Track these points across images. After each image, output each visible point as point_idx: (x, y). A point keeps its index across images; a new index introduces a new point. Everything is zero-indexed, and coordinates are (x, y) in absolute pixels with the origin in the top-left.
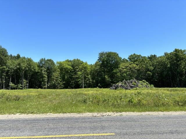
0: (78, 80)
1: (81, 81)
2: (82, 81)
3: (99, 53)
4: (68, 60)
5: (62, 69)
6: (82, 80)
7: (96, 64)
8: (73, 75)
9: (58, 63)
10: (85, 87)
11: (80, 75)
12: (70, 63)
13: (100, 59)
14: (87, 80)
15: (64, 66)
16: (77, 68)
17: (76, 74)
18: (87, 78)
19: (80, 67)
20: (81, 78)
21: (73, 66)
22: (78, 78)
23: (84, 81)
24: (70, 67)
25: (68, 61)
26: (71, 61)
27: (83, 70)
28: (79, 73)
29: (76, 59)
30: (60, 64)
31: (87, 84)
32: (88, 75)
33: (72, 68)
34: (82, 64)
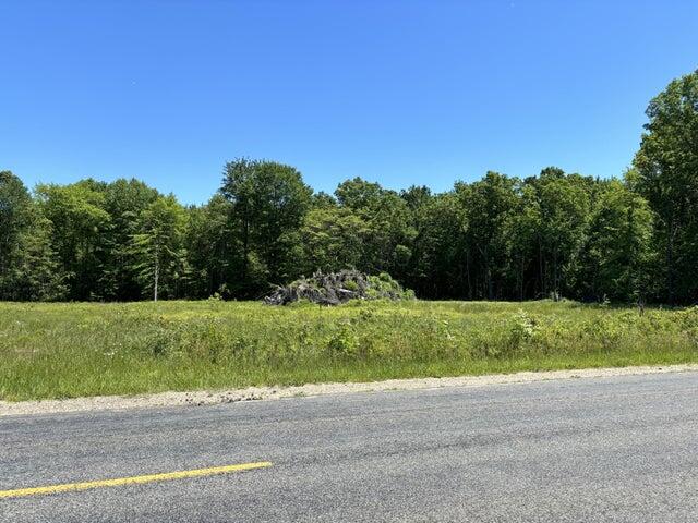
0: (135, 267)
1: (149, 273)
2: (151, 271)
3: (228, 165)
4: (90, 181)
5: (61, 216)
6: (151, 265)
7: (212, 204)
8: (111, 247)
9: (41, 190)
10: (163, 296)
11: (143, 246)
12: (99, 196)
13: (229, 188)
14: (174, 269)
15: (71, 207)
16: (133, 219)
17: (125, 240)
18: (173, 258)
19: (144, 213)
20: (145, 260)
21: (111, 208)
22: (134, 259)
23: (162, 274)
24: (98, 212)
25: (90, 185)
26: (103, 187)
27: (157, 225)
28: (141, 238)
29: (128, 180)
30: (55, 195)
31: (171, 282)
32: (176, 248)
33: (108, 217)
34: (151, 202)
